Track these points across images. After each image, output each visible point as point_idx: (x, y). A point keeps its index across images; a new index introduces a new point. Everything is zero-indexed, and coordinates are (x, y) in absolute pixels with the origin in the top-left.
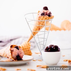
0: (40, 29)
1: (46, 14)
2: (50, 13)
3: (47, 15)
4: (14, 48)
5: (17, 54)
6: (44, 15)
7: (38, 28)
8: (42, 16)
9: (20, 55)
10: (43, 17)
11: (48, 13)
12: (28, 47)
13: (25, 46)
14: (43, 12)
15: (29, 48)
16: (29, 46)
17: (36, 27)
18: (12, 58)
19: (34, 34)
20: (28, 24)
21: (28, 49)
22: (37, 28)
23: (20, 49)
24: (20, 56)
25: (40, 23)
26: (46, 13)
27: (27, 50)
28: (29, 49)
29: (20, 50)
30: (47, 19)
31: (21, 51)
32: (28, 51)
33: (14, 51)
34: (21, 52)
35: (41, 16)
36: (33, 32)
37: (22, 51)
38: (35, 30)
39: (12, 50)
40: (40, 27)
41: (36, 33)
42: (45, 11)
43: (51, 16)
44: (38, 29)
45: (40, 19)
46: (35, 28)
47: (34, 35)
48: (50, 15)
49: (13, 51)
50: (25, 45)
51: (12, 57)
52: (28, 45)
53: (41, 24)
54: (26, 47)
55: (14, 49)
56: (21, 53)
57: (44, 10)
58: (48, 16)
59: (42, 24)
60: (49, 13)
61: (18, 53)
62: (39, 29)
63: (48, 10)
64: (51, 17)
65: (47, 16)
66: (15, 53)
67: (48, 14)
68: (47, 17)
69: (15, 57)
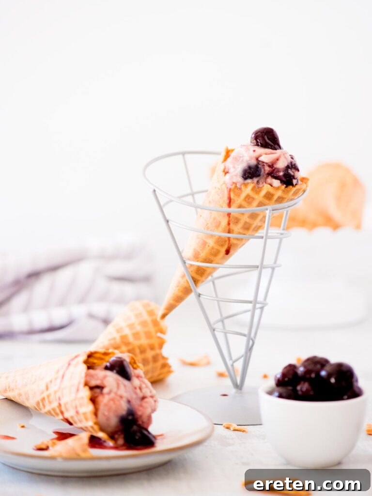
0: (231, 251)
1: (267, 169)
2: (293, 166)
3: (277, 178)
4: (106, 368)
5: (123, 407)
6: (255, 180)
7: (222, 246)
8: (249, 181)
9: (139, 413)
10: (253, 189)
11: (281, 165)
12: (155, 342)
13: (136, 335)
14: (253, 162)
15: (157, 346)
16: (159, 335)
17: (211, 243)
18: (96, 427)
19: (197, 277)
20: (168, 221)
21: (152, 348)
22: (217, 247)
23: (138, 377)
24: (141, 416)
25: (237, 221)
26: (271, 166)
27: (150, 354)
28: (158, 351)
29: (136, 382)
30: (275, 197)
31: (140, 388)
32: (155, 359)
33: (105, 391)
34: (141, 395)
35: (240, 180)
36: (191, 265)
37: (147, 387)
38: (203, 255)
39: (93, 383)
40: (232, 241)
41: (209, 271)
42: (267, 156)
43: (294, 182)
44: (223, 250)
45: (238, 195)
46: (204, 244)
47: (196, 282)
48: (293, 177)
49: (100, 387)
50: (139, 328)
51: (96, 423)
52: (152, 329)
53: (240, 225)
54: (144, 341)
55: (105, 377)
56: (143, 398)
57: (260, 150)
58: (282, 182)
59: (246, 223)
60: (288, 167)
61: (129, 402)
62: (227, 252)
63: (280, 147)
64: (294, 189)
65: (276, 183)
66: (113, 400)
67: (281, 174)
68: (278, 188)
69: (114, 421)
